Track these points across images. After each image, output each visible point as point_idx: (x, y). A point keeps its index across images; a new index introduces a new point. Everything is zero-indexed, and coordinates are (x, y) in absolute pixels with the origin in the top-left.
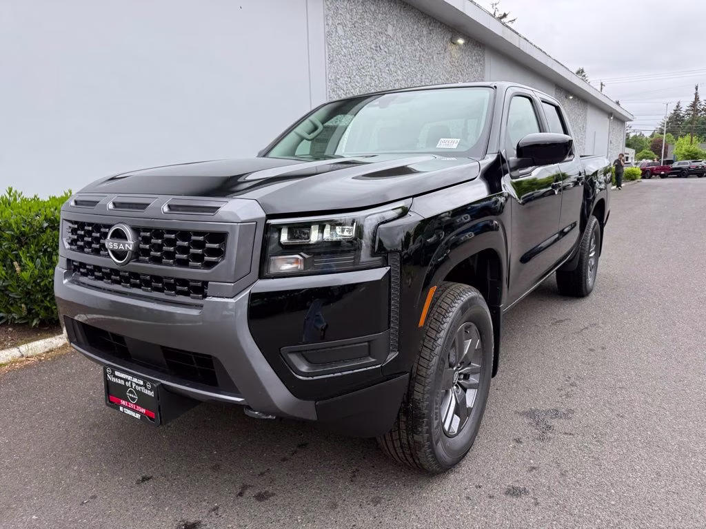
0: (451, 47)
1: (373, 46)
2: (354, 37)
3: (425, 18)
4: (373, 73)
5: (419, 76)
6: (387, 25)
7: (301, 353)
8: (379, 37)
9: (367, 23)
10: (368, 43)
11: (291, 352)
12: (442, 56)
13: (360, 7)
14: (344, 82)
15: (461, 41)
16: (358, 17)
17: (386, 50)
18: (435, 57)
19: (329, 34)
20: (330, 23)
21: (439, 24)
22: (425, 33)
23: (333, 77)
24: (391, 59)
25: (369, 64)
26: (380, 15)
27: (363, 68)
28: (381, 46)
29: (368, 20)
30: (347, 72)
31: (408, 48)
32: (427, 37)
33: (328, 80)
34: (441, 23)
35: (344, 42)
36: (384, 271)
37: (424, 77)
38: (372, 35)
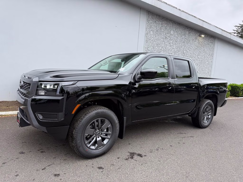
0: (199, 38)
1: (164, 37)
2: (156, 35)
3: (188, 28)
4: (163, 46)
5: (183, 47)
6: (171, 31)
7: (41, 114)
8: (167, 35)
9: (162, 30)
10: (162, 36)
11: (38, 113)
12: (194, 41)
13: (160, 25)
14: (151, 49)
15: (203, 36)
16: (159, 28)
17: (169, 38)
18: (191, 41)
19: (147, 34)
20: (148, 30)
21: (194, 30)
22: (187, 33)
23: (147, 47)
24: (171, 42)
25: (162, 43)
26: (168, 28)
27: (159, 44)
28: (168, 38)
29: (163, 29)
30: (152, 46)
31: (179, 38)
32: (188, 34)
33: (144, 48)
34: (195, 30)
35: (152, 36)
36: (62, 97)
37: (185, 47)
38: (164, 34)
